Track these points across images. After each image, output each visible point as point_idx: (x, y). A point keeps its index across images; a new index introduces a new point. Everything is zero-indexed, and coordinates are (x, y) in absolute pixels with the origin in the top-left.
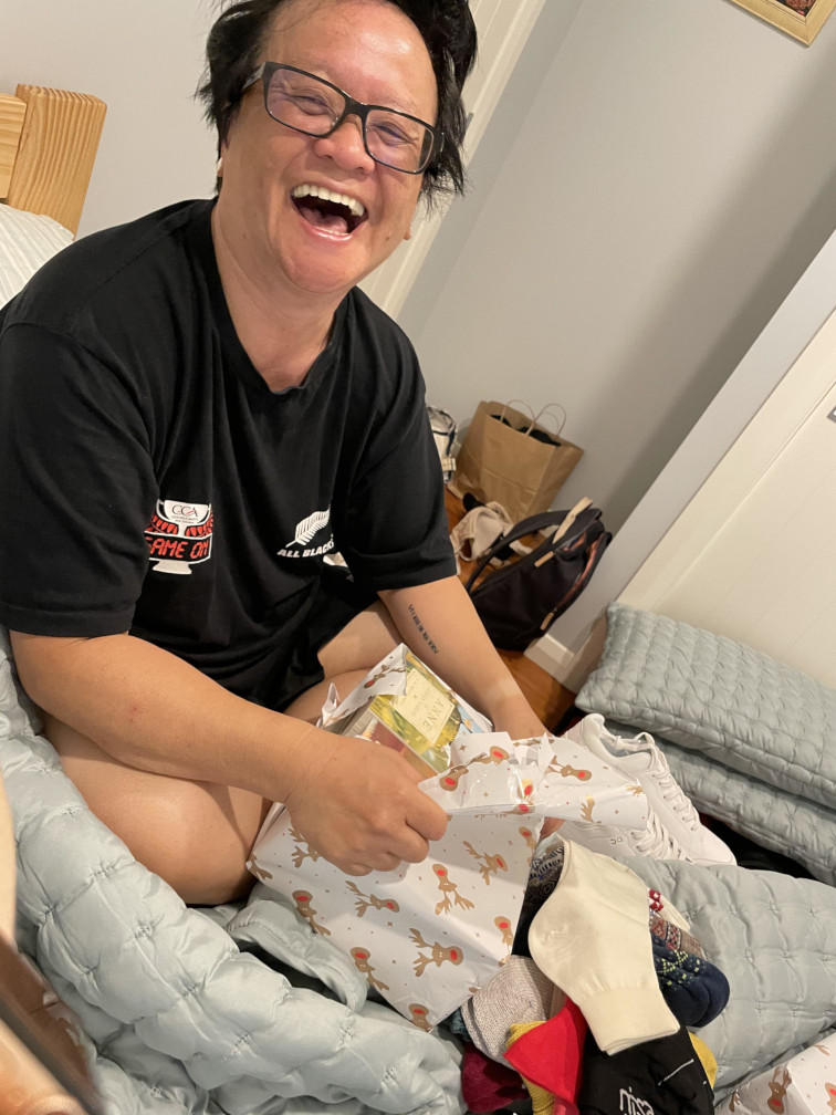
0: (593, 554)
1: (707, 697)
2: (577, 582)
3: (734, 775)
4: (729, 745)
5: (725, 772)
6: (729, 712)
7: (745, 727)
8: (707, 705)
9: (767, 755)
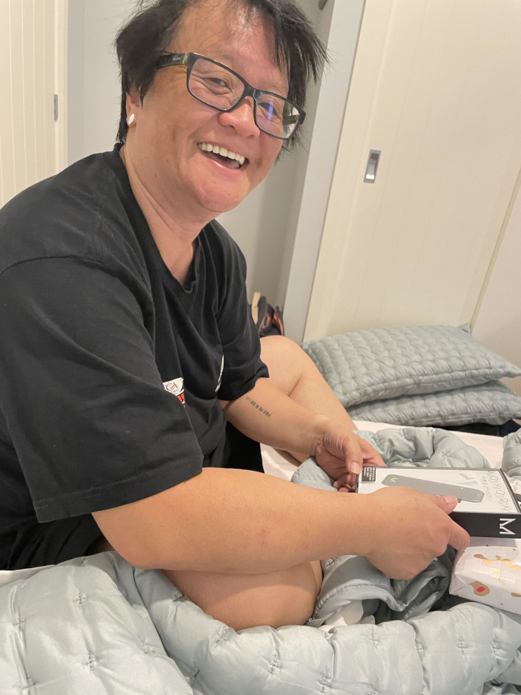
0: (280, 322)
1: (392, 363)
4: (417, 382)
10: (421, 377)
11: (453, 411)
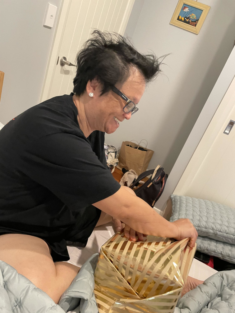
0: (164, 181)
1: (206, 220)
2: (161, 190)
3: (218, 242)
4: (215, 233)
5: (215, 242)
6: (213, 223)
7: (219, 227)
8: (206, 222)
9: (227, 235)
10: (218, 232)
11: (229, 255)
